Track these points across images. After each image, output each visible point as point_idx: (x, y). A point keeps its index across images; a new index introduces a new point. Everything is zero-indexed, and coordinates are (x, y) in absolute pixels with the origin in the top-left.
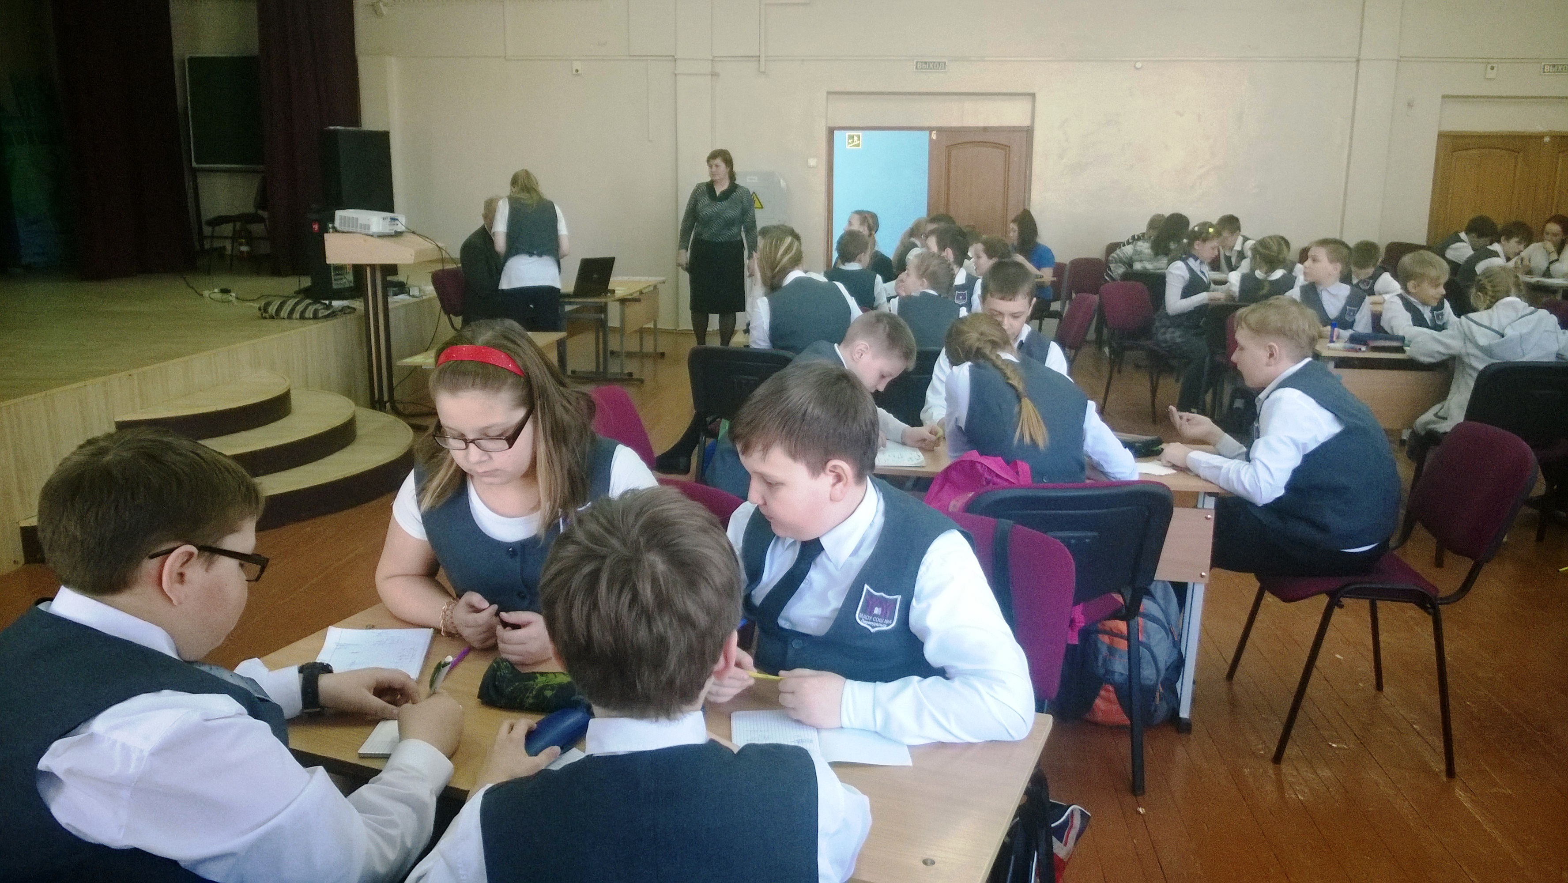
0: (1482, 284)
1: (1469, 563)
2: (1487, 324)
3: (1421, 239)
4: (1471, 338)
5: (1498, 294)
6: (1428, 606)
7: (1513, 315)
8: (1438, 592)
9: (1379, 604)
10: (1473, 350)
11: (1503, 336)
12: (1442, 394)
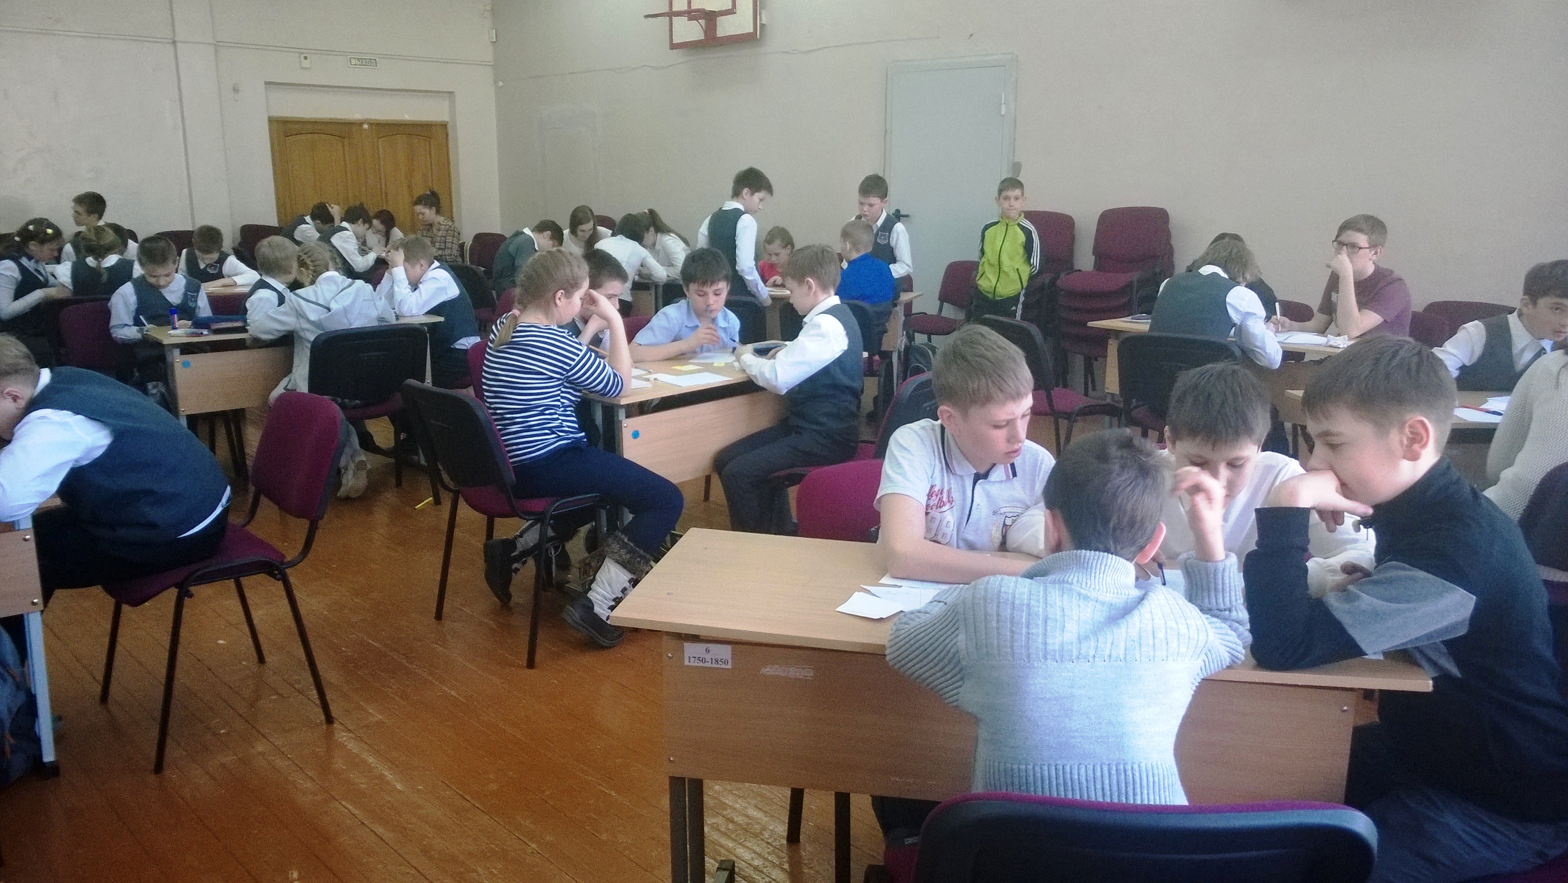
0: (303, 260)
1: (305, 524)
2: (314, 300)
3: (272, 221)
4: (301, 312)
5: (318, 269)
6: (276, 572)
7: (334, 288)
8: (283, 556)
9: (245, 581)
10: (306, 326)
11: (329, 310)
12: (288, 369)
